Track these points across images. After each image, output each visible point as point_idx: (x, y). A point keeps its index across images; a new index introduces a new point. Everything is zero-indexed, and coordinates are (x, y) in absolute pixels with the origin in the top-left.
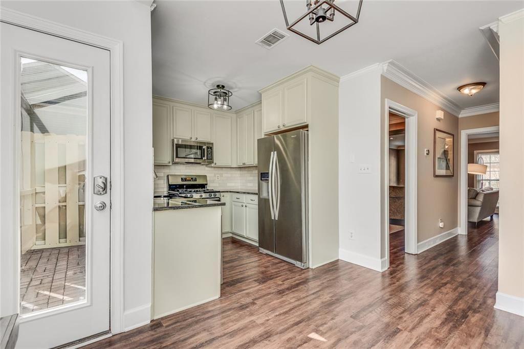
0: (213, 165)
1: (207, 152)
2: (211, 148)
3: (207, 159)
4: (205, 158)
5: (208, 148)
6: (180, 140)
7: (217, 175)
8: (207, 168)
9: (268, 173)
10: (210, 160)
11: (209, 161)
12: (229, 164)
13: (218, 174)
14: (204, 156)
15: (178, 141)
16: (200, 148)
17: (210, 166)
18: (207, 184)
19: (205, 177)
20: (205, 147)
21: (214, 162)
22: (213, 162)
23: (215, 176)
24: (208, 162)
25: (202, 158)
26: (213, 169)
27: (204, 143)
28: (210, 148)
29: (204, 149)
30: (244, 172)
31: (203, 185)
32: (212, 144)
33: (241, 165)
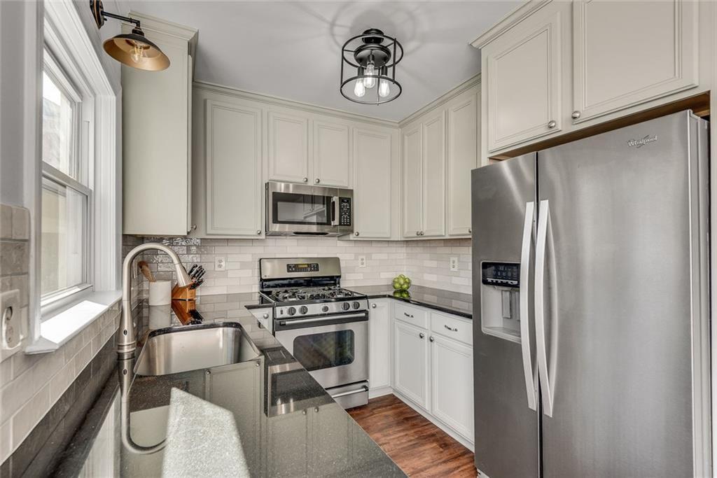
0: (352, 237)
1: (341, 208)
2: (349, 201)
3: (340, 224)
4: (336, 222)
5: (342, 200)
6: (291, 185)
7: (360, 257)
8: (340, 243)
9: (518, 266)
10: (347, 224)
11: (343, 227)
12: (385, 234)
13: (363, 254)
14: (334, 220)
15: (287, 187)
16: (327, 201)
17: (346, 238)
18: (340, 277)
19: (336, 261)
20: (335, 199)
21: (355, 231)
22: (352, 232)
23: (356, 259)
24: (341, 231)
25: (329, 223)
26: (352, 244)
27: (334, 190)
28: (347, 199)
29: (334, 202)
30: (418, 250)
31: (332, 278)
32: (351, 191)
33: (412, 235)
